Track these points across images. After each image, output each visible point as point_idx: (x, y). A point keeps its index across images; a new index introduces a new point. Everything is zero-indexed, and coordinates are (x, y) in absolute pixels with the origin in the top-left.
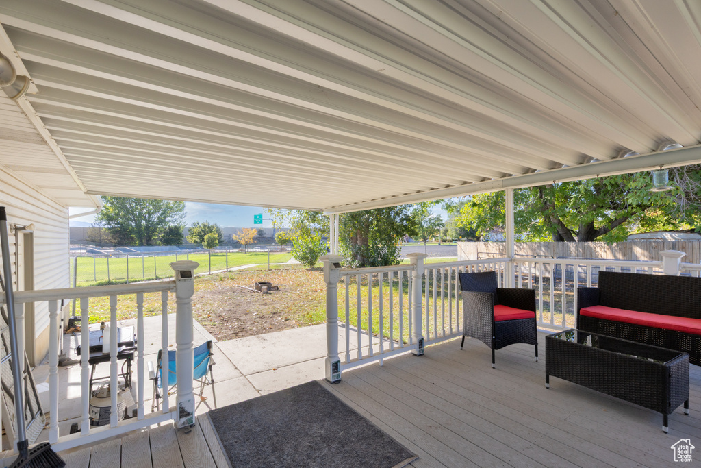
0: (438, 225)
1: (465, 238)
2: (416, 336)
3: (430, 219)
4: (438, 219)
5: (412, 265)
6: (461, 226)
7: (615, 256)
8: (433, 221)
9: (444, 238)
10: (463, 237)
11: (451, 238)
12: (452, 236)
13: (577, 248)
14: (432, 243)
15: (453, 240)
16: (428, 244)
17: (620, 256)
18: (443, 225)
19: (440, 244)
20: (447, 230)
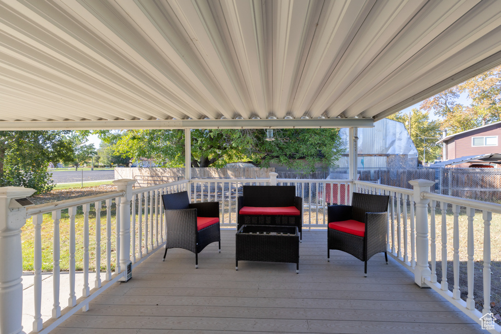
0: (91, 153)
1: (117, 165)
2: (124, 263)
3: (82, 147)
4: (91, 147)
5: (122, 191)
6: (118, 154)
7: (219, 176)
8: (85, 149)
9: (96, 164)
10: (114, 163)
11: (103, 165)
12: (104, 162)
13: (200, 171)
14: (84, 168)
15: (105, 166)
16: (79, 169)
17: (222, 176)
18: (96, 153)
19: (92, 170)
20: (99, 158)
